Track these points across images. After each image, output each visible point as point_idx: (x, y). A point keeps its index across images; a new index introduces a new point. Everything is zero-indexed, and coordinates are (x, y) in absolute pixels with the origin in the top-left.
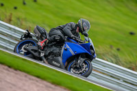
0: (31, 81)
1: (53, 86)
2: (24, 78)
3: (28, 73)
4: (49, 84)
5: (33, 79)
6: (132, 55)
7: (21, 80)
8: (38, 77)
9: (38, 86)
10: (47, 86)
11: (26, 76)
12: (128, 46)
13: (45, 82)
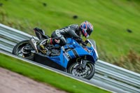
0: (14, 78)
1: (35, 83)
2: (6, 74)
3: (10, 69)
4: (32, 81)
5: (15, 76)
6: (117, 50)
7: (3, 76)
8: (20, 73)
9: (20, 83)
10: (29, 83)
11: (8, 73)
12: (112, 41)
13: (27, 79)
